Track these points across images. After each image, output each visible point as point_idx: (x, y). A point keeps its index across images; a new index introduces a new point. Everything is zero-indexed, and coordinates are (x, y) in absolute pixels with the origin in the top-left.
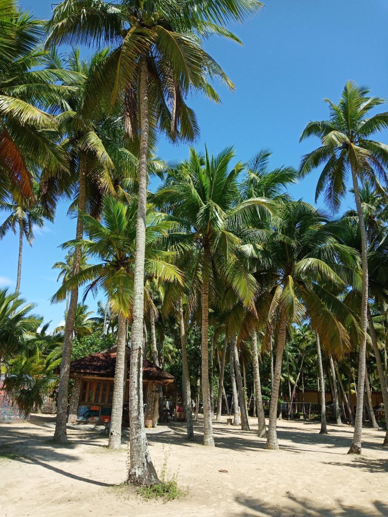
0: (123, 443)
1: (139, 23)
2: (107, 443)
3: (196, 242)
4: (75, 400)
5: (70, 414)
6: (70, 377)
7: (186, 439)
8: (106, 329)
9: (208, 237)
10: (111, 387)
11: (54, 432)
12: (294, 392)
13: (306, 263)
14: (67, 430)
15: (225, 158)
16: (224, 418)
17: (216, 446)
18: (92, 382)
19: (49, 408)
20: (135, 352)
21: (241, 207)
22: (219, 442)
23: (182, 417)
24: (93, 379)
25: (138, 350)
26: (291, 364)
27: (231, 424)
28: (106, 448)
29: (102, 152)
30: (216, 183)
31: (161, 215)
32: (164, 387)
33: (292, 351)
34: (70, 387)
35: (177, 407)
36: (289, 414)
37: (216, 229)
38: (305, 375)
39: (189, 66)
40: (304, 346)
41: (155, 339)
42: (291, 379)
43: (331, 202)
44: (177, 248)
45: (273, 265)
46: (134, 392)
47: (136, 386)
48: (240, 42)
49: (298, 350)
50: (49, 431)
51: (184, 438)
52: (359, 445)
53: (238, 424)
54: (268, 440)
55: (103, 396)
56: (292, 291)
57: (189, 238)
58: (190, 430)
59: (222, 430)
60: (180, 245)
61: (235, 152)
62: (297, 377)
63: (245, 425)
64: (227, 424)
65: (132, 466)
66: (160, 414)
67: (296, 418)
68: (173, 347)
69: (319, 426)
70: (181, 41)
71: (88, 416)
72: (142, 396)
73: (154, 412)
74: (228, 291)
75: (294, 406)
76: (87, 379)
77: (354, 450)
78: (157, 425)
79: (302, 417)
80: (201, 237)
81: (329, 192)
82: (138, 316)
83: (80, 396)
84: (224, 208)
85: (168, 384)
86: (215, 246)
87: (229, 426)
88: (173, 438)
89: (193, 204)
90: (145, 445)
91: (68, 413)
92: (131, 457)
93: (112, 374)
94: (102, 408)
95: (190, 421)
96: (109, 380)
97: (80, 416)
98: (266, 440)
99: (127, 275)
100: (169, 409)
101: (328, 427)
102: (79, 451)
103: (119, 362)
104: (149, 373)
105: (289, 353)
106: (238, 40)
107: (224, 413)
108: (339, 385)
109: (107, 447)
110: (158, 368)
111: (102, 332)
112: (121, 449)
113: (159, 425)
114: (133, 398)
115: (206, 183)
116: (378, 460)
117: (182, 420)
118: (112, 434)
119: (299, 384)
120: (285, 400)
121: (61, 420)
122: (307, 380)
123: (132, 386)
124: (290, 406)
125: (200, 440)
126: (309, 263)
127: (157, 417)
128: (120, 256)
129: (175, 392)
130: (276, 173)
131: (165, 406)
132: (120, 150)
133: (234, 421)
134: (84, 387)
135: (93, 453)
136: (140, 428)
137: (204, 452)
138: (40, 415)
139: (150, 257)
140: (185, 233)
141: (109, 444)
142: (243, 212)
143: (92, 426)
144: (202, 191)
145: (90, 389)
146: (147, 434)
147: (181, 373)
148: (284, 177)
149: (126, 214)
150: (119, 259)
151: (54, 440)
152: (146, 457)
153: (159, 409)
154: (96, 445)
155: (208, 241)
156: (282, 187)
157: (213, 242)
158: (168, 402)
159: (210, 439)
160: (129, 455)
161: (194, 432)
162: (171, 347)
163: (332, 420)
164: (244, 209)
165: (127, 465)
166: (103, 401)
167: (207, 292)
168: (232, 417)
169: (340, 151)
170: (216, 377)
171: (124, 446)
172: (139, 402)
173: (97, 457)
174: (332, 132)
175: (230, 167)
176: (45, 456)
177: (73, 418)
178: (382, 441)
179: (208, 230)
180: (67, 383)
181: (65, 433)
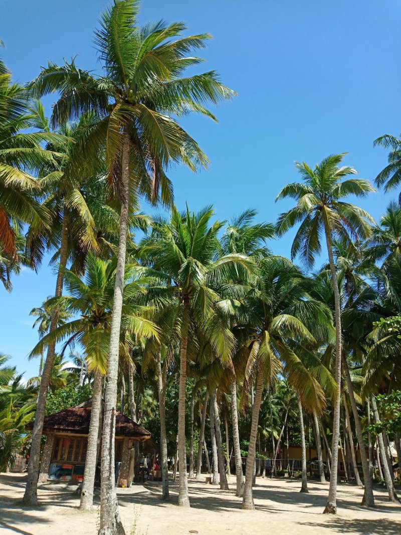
0: (94, 504)
1: (124, 99)
2: (78, 505)
3: (176, 296)
4: (47, 459)
5: (41, 472)
6: (43, 434)
7: (161, 499)
8: (83, 381)
9: (189, 292)
10: (85, 444)
11: (24, 493)
12: (278, 448)
13: (281, 319)
14: (38, 491)
15: (205, 216)
16: (202, 477)
17: (191, 506)
18: (65, 438)
19: (18, 466)
20: (108, 412)
21: (221, 262)
22: (195, 503)
23: (160, 476)
24: (67, 436)
25: (111, 411)
26: (275, 417)
27: (211, 483)
28: (77, 509)
29: (84, 211)
30: (196, 239)
31: (142, 269)
32: (141, 443)
33: (277, 404)
34: (43, 443)
35: (155, 465)
36: (273, 471)
37: (196, 284)
38: (290, 429)
39: (169, 143)
40: (288, 398)
41: (133, 392)
42: (275, 434)
43: (306, 259)
44: (156, 302)
45: (249, 322)
46: (106, 453)
47: (108, 446)
48: (216, 120)
49: (283, 403)
50: (18, 493)
51: (159, 498)
52: (334, 504)
53: (217, 483)
54: (244, 499)
55: (77, 454)
56: (268, 347)
57: (169, 292)
58: (166, 490)
59: (200, 489)
60: (160, 300)
61: (214, 210)
62: (280, 432)
63: (224, 483)
64: (206, 483)
65: (102, 527)
66: (136, 473)
67: (279, 475)
68: (153, 400)
69: (300, 484)
70: (161, 121)
71: (60, 474)
72: (113, 456)
73: (129, 471)
74: (207, 346)
75: (278, 463)
76: (60, 435)
77: (330, 510)
78: (133, 484)
79: (286, 475)
80: (181, 291)
81: (304, 250)
82: (112, 377)
83: (52, 453)
84: (204, 263)
85: (144, 440)
86: (195, 300)
87: (208, 486)
88: (148, 498)
89: (174, 259)
90: (115, 505)
91: (39, 473)
92: (102, 518)
93: (87, 430)
94: (75, 466)
95: (166, 480)
96: (82, 437)
97: (51, 475)
98: (241, 499)
99: (105, 331)
100: (147, 467)
101: (310, 485)
102: (50, 512)
103: (94, 419)
104: (126, 429)
105: (273, 406)
106: (214, 118)
107: (204, 470)
108: (323, 440)
109: (79, 508)
110: (134, 424)
111: (79, 384)
112: (92, 510)
113: (135, 484)
114: (105, 458)
115: (187, 238)
116: (353, 520)
117: (158, 479)
118: (84, 494)
119: (284, 439)
120: (269, 456)
121: (32, 480)
122: (292, 435)
123: (105, 447)
124: (274, 463)
125: (175, 501)
126: (284, 319)
127: (132, 476)
128: (98, 312)
129: (152, 449)
130: (256, 228)
131: (143, 464)
132: (103, 207)
133: (213, 480)
134: (57, 444)
135: (63, 514)
136: (111, 488)
137: (177, 513)
138: (8, 474)
139: (128, 313)
140: (165, 287)
141: (81, 505)
142: (222, 268)
143: (64, 486)
144: (182, 247)
145: (63, 446)
146: (117, 495)
147: (159, 429)
148: (264, 232)
149: (106, 271)
150: (97, 314)
151: (23, 501)
152: (116, 517)
153: (135, 467)
154: (67, 506)
155: (188, 295)
156: (261, 241)
157: (193, 296)
158: (146, 459)
159: (185, 500)
160: (100, 515)
161: (170, 492)
162: (150, 400)
163: (316, 478)
164: (223, 264)
165: (98, 525)
166: (76, 459)
167: (186, 347)
168: (212, 476)
169: (315, 211)
170: (196, 431)
171: (96, 507)
172: (110, 463)
173: (68, 518)
174: (306, 195)
175: (210, 225)
176: (13, 518)
177: (44, 477)
178: (360, 500)
179: (188, 284)
180: (39, 441)
181: (36, 493)
